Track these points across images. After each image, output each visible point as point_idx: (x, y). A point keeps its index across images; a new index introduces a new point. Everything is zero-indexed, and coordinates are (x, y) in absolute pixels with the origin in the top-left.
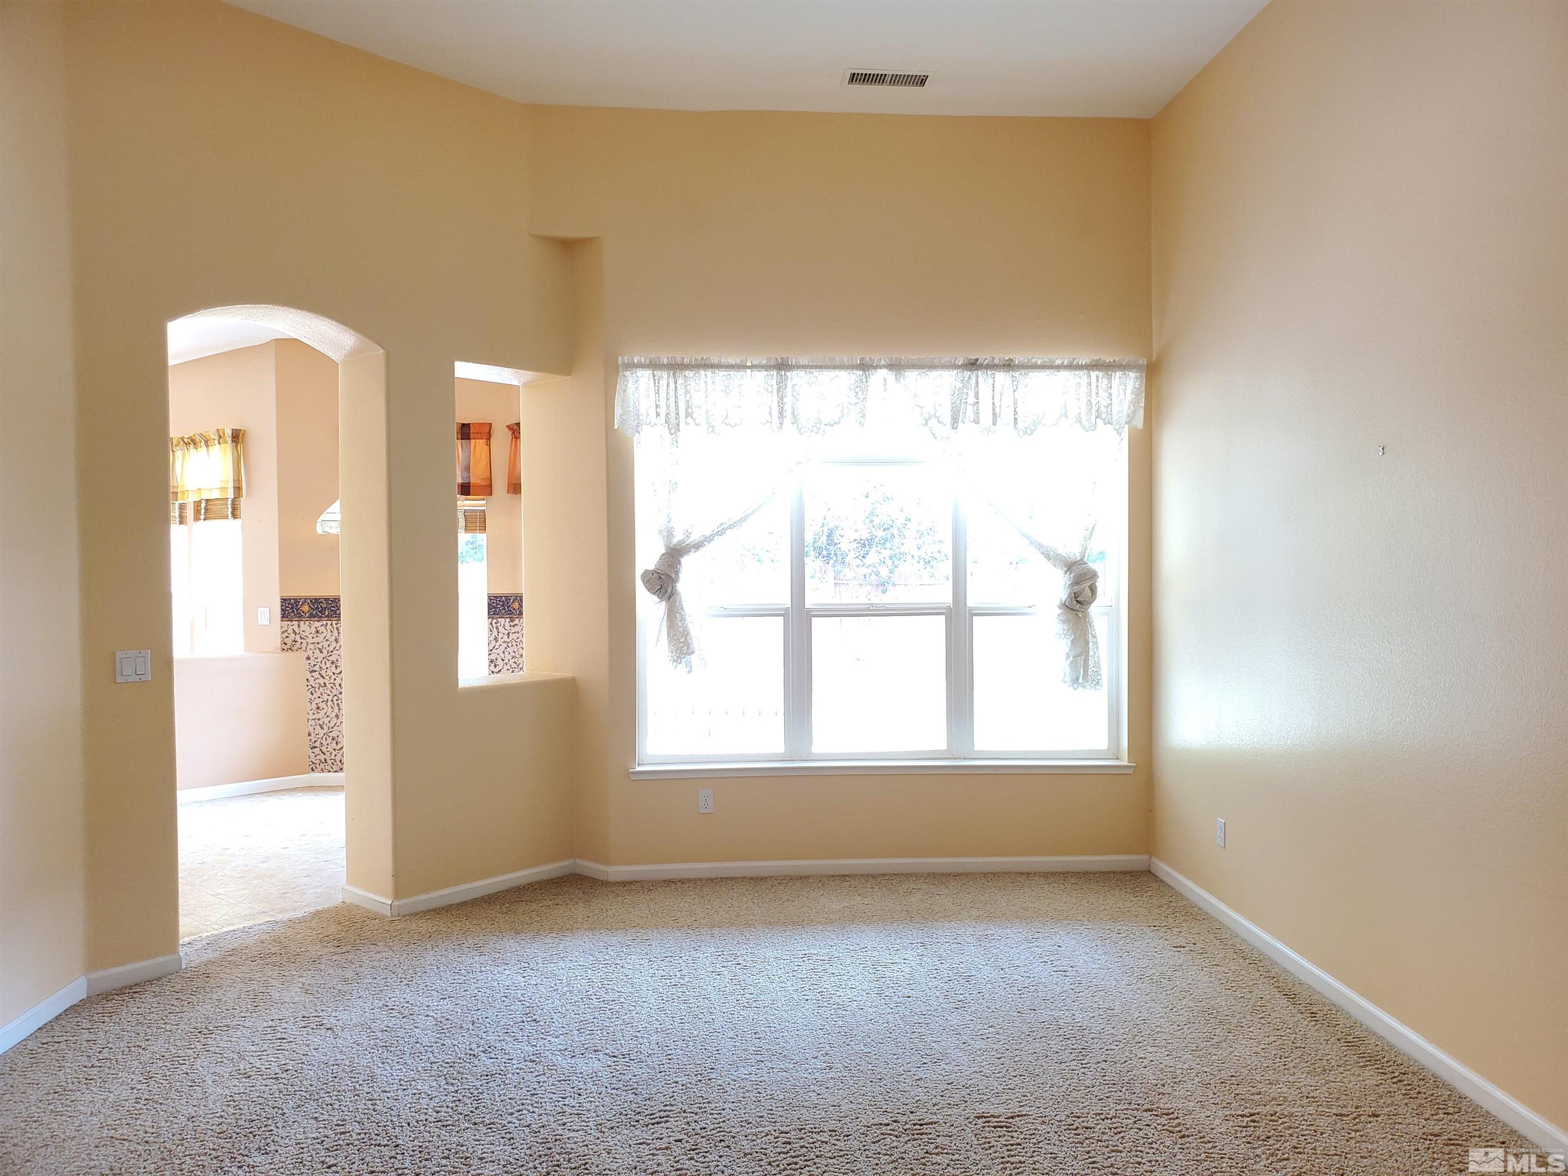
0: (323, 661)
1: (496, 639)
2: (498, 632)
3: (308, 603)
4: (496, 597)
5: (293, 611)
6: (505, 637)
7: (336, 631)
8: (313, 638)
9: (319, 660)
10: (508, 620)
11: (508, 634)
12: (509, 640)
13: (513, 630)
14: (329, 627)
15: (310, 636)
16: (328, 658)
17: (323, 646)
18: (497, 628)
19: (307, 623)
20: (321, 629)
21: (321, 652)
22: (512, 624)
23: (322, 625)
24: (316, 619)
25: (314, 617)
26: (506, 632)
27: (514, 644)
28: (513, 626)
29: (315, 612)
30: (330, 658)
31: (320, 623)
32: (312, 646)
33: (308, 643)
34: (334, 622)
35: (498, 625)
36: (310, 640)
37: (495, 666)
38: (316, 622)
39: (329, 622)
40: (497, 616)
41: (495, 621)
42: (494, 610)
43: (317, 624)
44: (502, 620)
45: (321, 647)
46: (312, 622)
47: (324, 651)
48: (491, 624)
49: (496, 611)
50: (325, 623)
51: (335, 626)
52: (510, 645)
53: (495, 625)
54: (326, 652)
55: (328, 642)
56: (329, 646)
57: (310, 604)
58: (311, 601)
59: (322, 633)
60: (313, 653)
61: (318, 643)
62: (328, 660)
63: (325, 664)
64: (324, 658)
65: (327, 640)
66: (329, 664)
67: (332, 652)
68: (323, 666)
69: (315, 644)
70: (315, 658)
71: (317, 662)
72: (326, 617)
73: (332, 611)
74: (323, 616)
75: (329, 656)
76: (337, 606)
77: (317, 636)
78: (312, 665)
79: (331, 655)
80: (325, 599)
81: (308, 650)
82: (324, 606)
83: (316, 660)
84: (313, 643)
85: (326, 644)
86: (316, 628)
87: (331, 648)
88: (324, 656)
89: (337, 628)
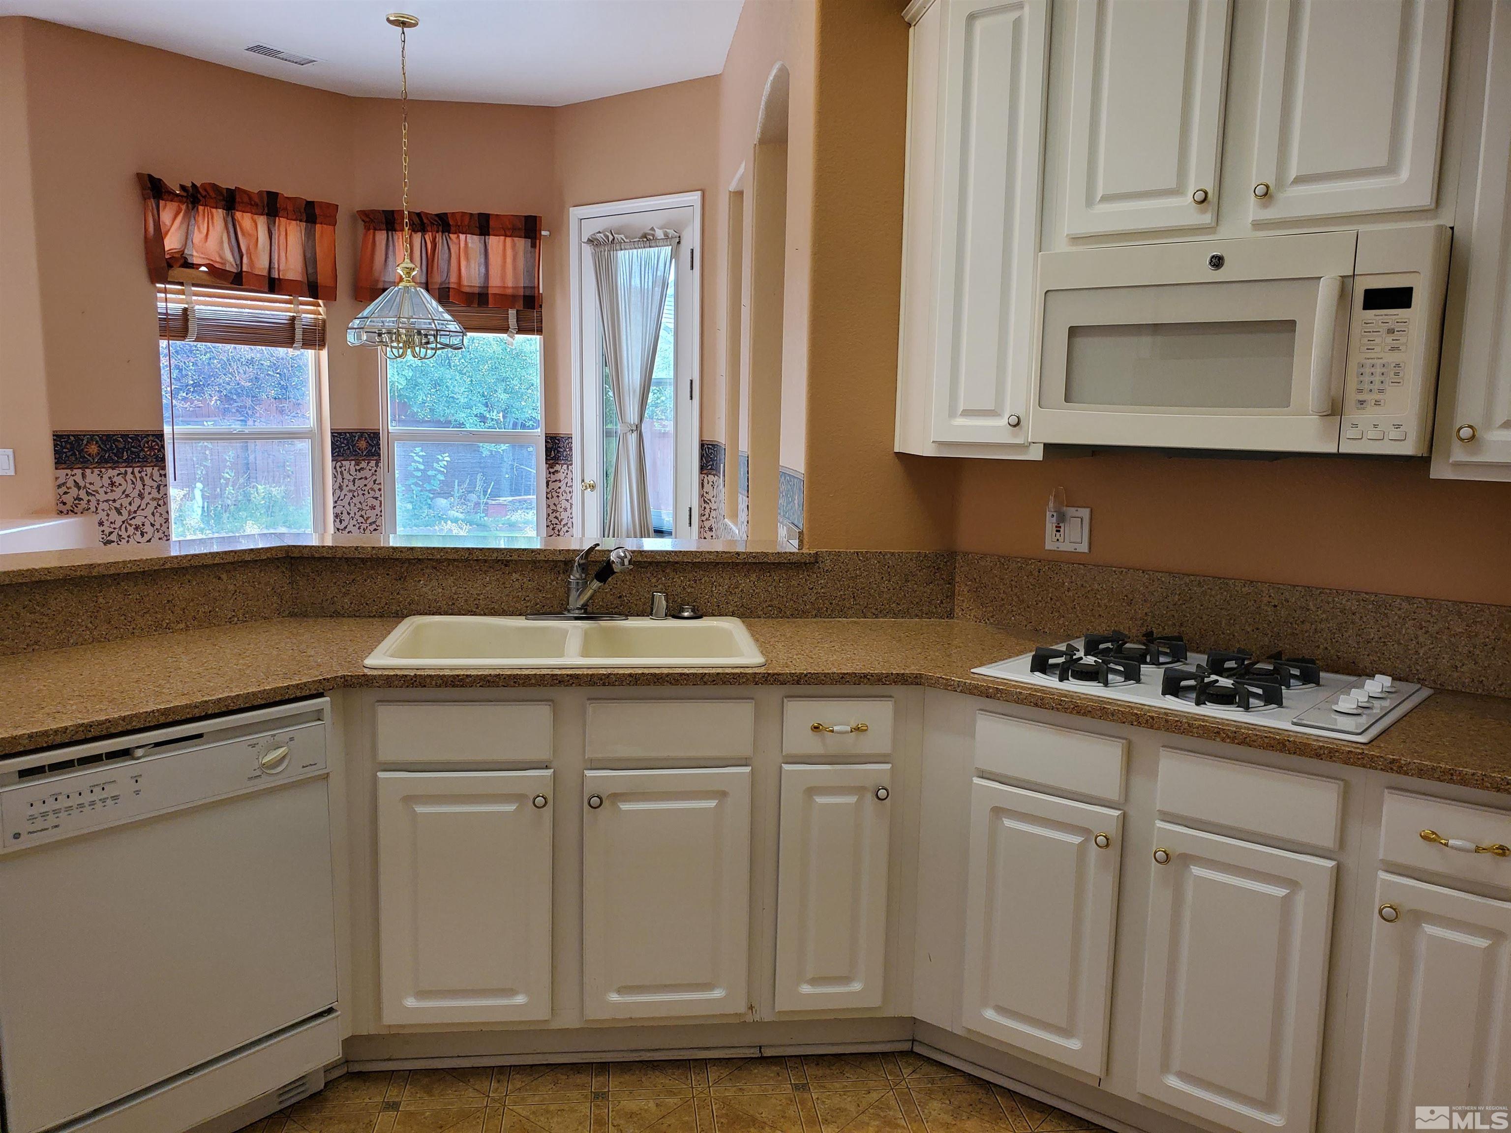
0: (124, 526)
1: (341, 488)
2: (343, 479)
4: (340, 434)
6: (351, 487)
8: (106, 493)
9: (117, 525)
10: (353, 463)
11: (354, 481)
12: (354, 489)
13: (359, 475)
14: (129, 476)
15: (101, 491)
16: (130, 522)
17: (121, 505)
18: (341, 473)
19: (96, 471)
20: (118, 480)
21: (120, 513)
22: (358, 468)
23: (119, 474)
24: (109, 465)
25: (107, 462)
26: (352, 478)
27: (360, 492)
28: (359, 470)
29: (107, 456)
30: (133, 522)
31: (116, 472)
32: (105, 506)
33: (99, 500)
34: (136, 470)
35: (343, 469)
36: (102, 497)
37: (341, 522)
38: (110, 471)
39: (130, 470)
40: (342, 458)
41: (339, 464)
42: (337, 450)
43: (111, 473)
44: (346, 463)
45: (118, 506)
46: (103, 470)
47: (123, 511)
48: (335, 468)
49: (340, 451)
50: (123, 470)
51: (138, 475)
52: (356, 494)
53: (339, 470)
54: (127, 514)
55: (129, 499)
56: (130, 504)
57: (100, 443)
58: (101, 439)
59: (120, 485)
60: (108, 515)
61: (114, 501)
62: (131, 525)
63: (126, 531)
64: (123, 522)
65: (127, 496)
66: (131, 530)
67: (135, 512)
68: (123, 533)
69: (111, 502)
70: (111, 523)
71: (114, 528)
72: (125, 461)
73: (132, 452)
74: (120, 460)
75: (131, 519)
76: (140, 446)
77: (112, 491)
78: (107, 532)
79: (134, 518)
80: (123, 436)
81: (99, 511)
82: (122, 446)
83: (113, 526)
84: (107, 501)
85: (126, 502)
86: (110, 478)
87: (133, 508)
88: (124, 518)
89: (142, 478)
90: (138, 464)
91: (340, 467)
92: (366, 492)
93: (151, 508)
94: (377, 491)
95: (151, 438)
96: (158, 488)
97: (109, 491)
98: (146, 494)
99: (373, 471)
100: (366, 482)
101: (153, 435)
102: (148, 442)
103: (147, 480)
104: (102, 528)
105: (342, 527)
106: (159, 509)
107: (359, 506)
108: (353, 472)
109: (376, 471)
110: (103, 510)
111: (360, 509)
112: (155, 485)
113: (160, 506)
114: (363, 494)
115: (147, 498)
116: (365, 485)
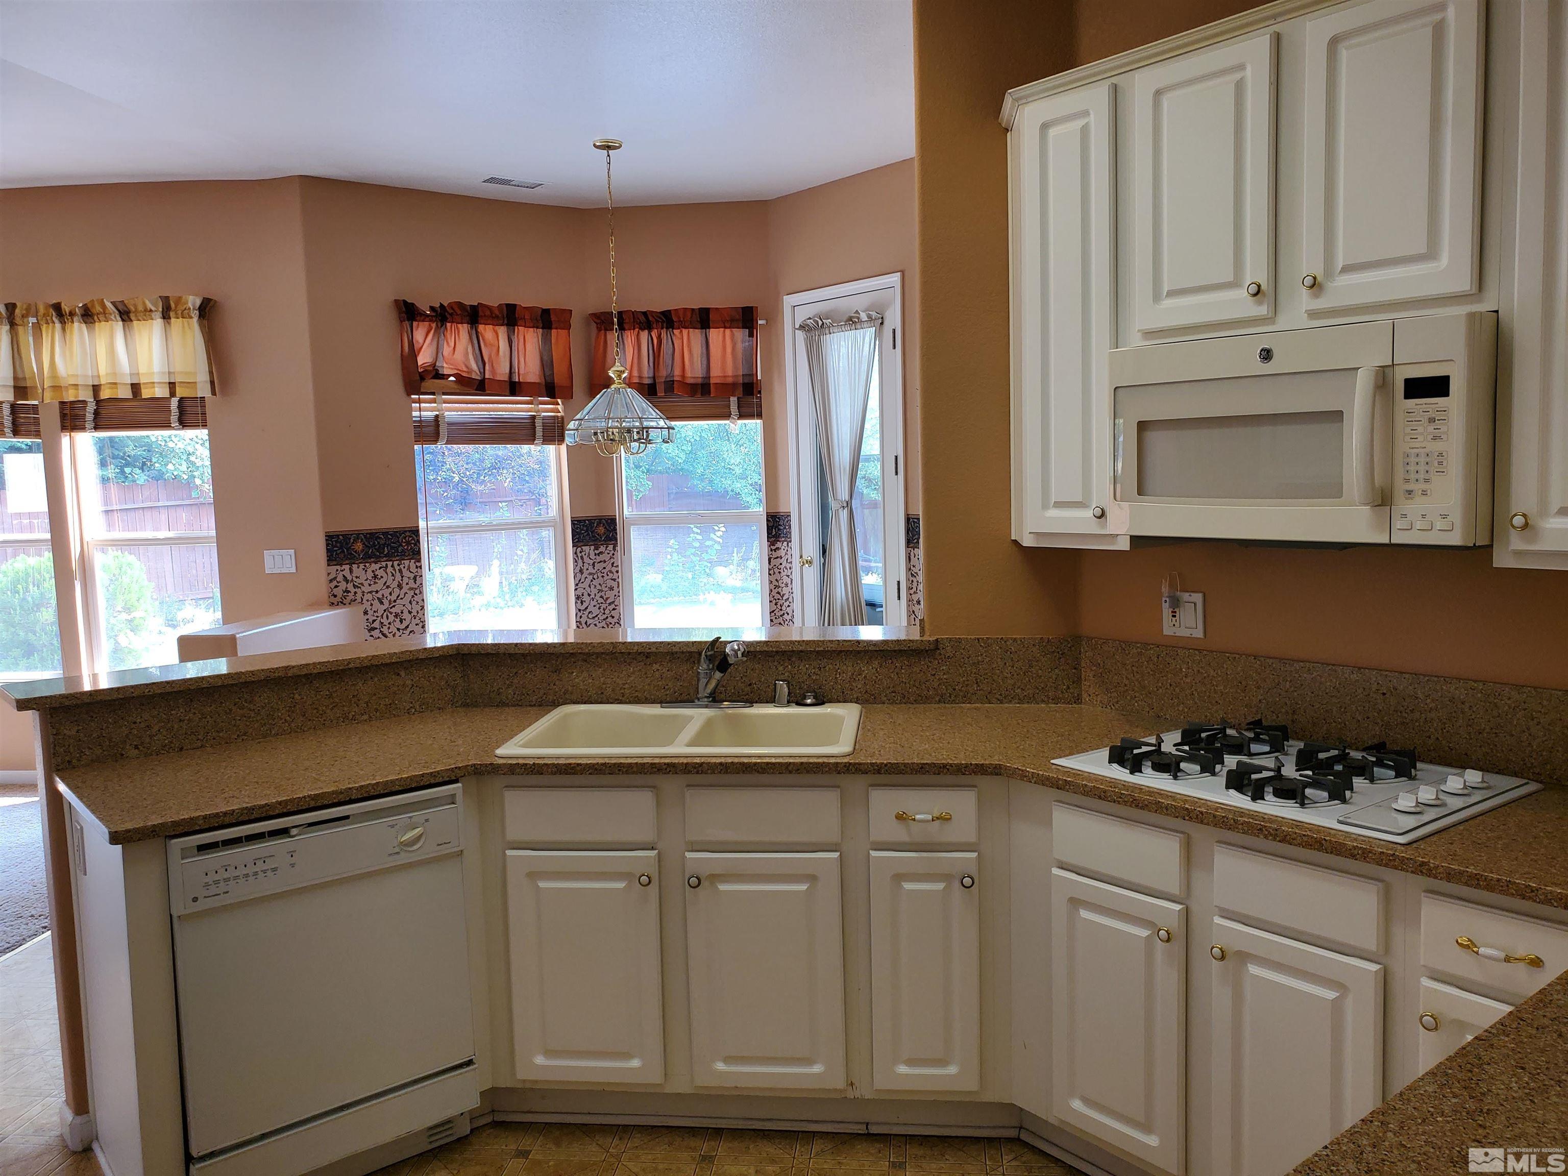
1: (581, 571)
2: (584, 563)
3: (362, 540)
4: (579, 521)
5: (343, 552)
6: (591, 570)
7: (398, 574)
8: (370, 585)
9: (379, 614)
10: (593, 547)
11: (593, 564)
12: (594, 571)
13: (599, 559)
14: (390, 569)
15: (366, 584)
16: (390, 610)
17: (383, 595)
18: (582, 557)
19: (362, 566)
20: (380, 573)
21: (382, 603)
22: (597, 552)
23: (380, 568)
24: (372, 560)
25: (370, 557)
26: (592, 562)
27: (600, 575)
28: (600, 554)
29: (371, 551)
30: (393, 610)
31: (378, 566)
32: (369, 597)
33: (364, 592)
34: (396, 563)
35: (583, 553)
36: (366, 589)
37: (582, 603)
38: (373, 565)
39: (390, 564)
40: (582, 544)
41: (579, 549)
42: (578, 536)
43: (375, 566)
44: (586, 548)
45: (381, 597)
46: (367, 565)
47: (385, 601)
48: (576, 553)
49: (580, 537)
50: (384, 564)
51: (397, 568)
52: (595, 577)
53: (579, 555)
54: (388, 603)
55: (390, 590)
56: (391, 594)
57: (364, 540)
58: (365, 537)
59: (382, 577)
60: (372, 605)
61: (377, 592)
62: (391, 613)
63: (388, 618)
64: (385, 611)
65: (388, 587)
66: (391, 618)
67: (395, 601)
68: (385, 621)
69: (374, 593)
70: (375, 612)
71: (377, 617)
72: (386, 556)
73: (392, 548)
74: (382, 555)
75: (391, 608)
76: (398, 541)
77: (375, 583)
78: (371, 620)
79: (394, 606)
80: (384, 533)
81: (364, 601)
82: (382, 542)
83: (376, 614)
84: (371, 592)
85: (386, 592)
86: (373, 571)
87: (394, 597)
88: (385, 607)
89: (400, 571)
90: (397, 558)
91: (581, 552)
92: (605, 575)
93: (408, 597)
94: (615, 573)
95: (408, 534)
96: (415, 578)
97: (372, 583)
98: (404, 585)
99: (611, 554)
100: (605, 565)
101: (409, 531)
102: (405, 538)
103: (406, 573)
104: (367, 617)
105: (583, 608)
106: (416, 598)
107: (599, 587)
108: (592, 556)
109: (613, 554)
110: (368, 601)
111: (600, 591)
112: (412, 576)
113: (416, 594)
114: (603, 576)
115: (405, 588)
116: (604, 568)
